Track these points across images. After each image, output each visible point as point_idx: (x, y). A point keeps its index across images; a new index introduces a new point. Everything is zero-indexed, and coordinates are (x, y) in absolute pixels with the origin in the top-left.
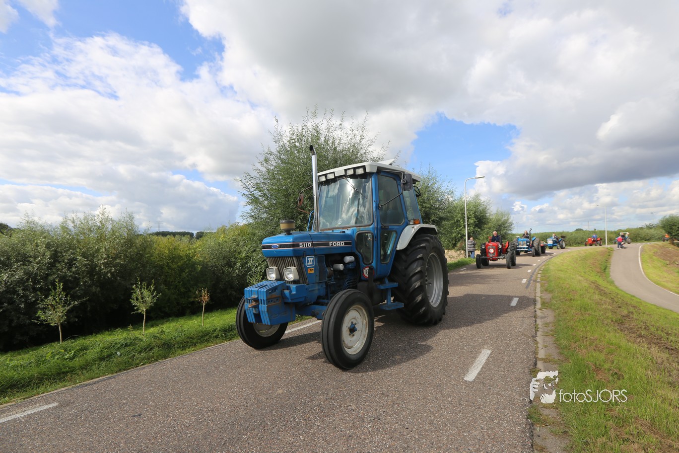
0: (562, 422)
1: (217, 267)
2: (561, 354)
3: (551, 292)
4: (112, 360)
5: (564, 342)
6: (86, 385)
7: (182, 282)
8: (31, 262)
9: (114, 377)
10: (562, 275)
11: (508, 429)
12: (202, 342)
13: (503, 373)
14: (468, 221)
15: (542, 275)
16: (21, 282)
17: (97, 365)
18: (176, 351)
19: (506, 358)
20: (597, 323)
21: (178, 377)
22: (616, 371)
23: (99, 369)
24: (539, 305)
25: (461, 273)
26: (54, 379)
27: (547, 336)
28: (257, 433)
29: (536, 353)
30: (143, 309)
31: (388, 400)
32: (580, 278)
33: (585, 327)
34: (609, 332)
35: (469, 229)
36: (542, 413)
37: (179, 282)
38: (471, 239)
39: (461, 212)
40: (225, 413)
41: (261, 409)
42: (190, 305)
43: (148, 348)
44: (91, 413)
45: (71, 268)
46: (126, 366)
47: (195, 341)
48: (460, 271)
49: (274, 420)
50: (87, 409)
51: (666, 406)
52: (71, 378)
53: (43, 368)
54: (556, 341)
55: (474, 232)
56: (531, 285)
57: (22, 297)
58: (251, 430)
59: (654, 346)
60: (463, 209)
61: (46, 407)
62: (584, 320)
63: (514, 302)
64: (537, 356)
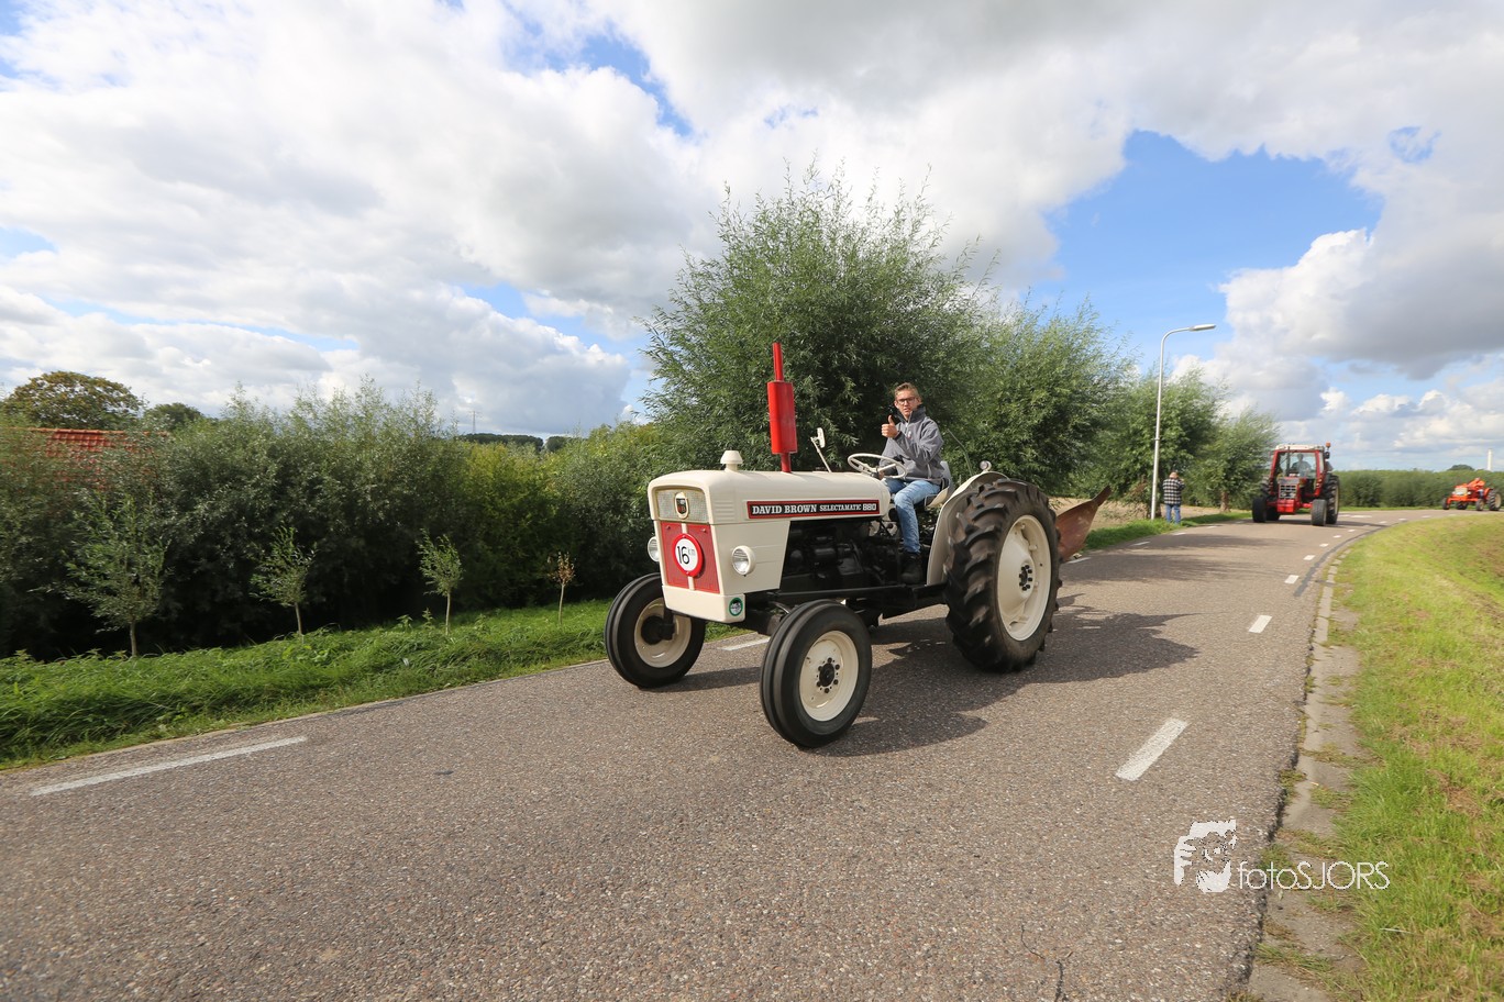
1: (589, 511)
2: (1362, 746)
3: (1358, 608)
4: (395, 672)
5: (1376, 721)
6: (353, 713)
7: (519, 538)
8: (244, 484)
9: (401, 704)
10: (1396, 572)
12: (561, 655)
13: (1210, 772)
14: (1162, 433)
15: (1342, 569)
16: (229, 520)
17: (368, 679)
18: (511, 667)
19: (1222, 743)
20: (1471, 687)
23: (372, 686)
24: (1322, 636)
25: (1133, 552)
26: (297, 697)
27: (1332, 704)
28: (666, 829)
29: (1297, 738)
30: (444, 586)
31: (940, 797)
32: (1445, 583)
33: (1437, 693)
35: (1164, 453)
37: (515, 539)
39: (1146, 412)
41: (675, 788)
42: (535, 586)
43: (459, 656)
44: (363, 759)
45: (313, 497)
46: (421, 686)
47: (546, 651)
48: (1132, 548)
49: (701, 810)
50: (356, 753)
52: (325, 699)
53: (278, 675)
54: (1356, 717)
55: (1174, 459)
56: (1308, 589)
57: (229, 549)
60: (1151, 405)
61: (287, 742)
62: (1439, 677)
63: (1260, 624)
64: (1300, 745)
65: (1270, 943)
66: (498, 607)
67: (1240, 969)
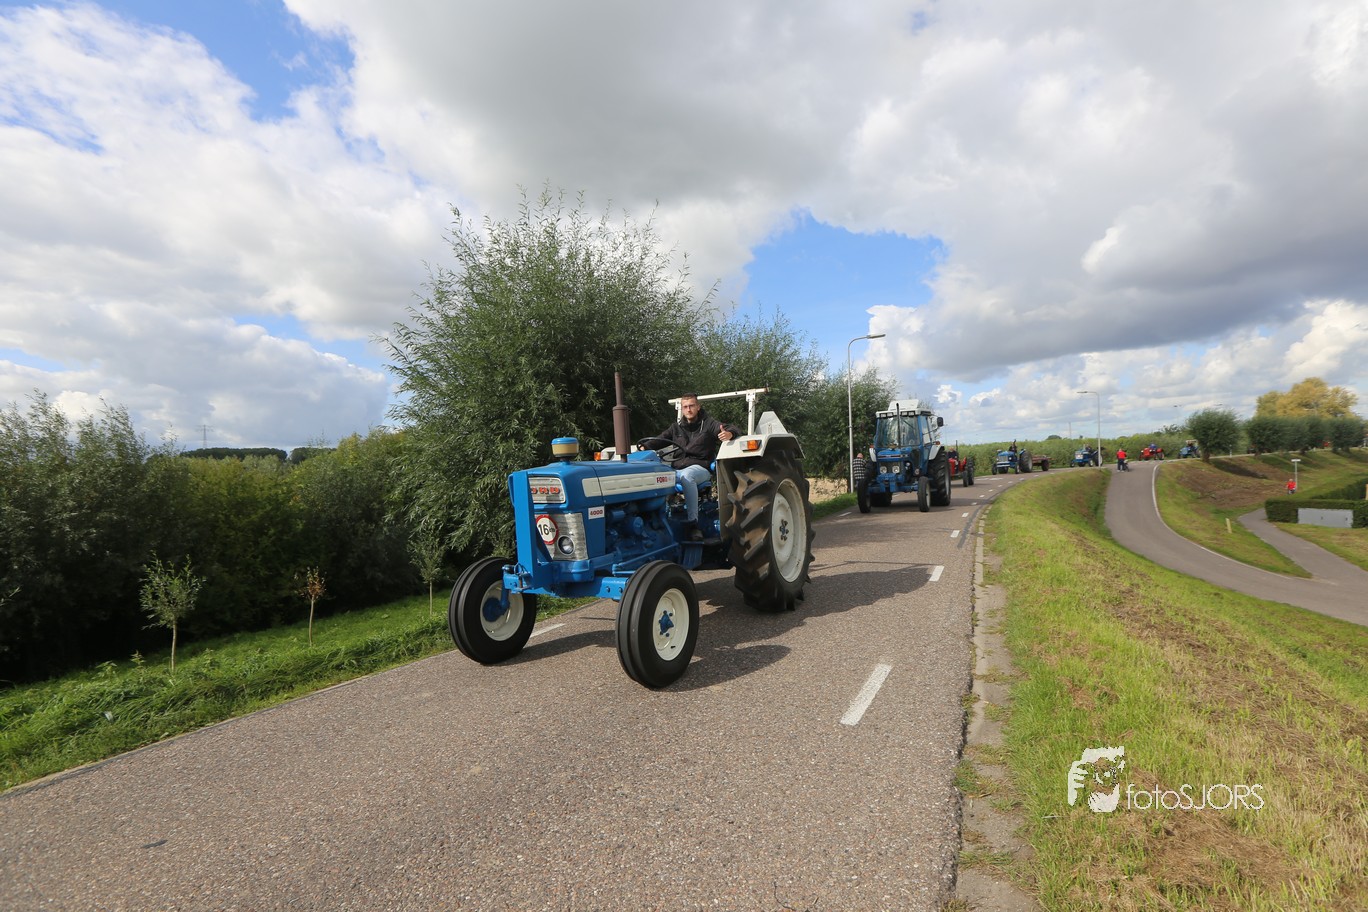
0: (1012, 787)
1: (340, 522)
2: (1014, 665)
3: (1001, 553)
4: (92, 730)
5: (1021, 643)
7: (260, 556)
9: (100, 768)
11: (918, 808)
12: (306, 681)
13: (912, 706)
14: (853, 422)
15: (986, 522)
17: (55, 745)
18: (246, 702)
19: (918, 679)
20: (1078, 605)
21: (250, 756)
22: (1106, 689)
23: (60, 752)
24: (979, 579)
25: (840, 521)
27: (991, 633)
28: (426, 857)
29: (971, 666)
30: (169, 617)
31: (695, 770)
32: (1053, 526)
33: (1058, 614)
34: (1097, 622)
35: (856, 438)
36: (979, 773)
37: (255, 557)
38: (860, 455)
39: (840, 405)
40: (357, 823)
41: (435, 809)
42: (281, 605)
43: (180, 699)
44: (41, 848)
46: (131, 740)
47: (289, 678)
48: (837, 519)
49: (463, 828)
50: (31, 842)
51: (1184, 745)
54: (1009, 646)
56: (967, 541)
58: (414, 853)
59: (1171, 642)
60: (844, 398)
62: (1057, 601)
63: (936, 574)
64: (973, 672)
65: (969, 849)
66: (237, 631)
67: (948, 879)
